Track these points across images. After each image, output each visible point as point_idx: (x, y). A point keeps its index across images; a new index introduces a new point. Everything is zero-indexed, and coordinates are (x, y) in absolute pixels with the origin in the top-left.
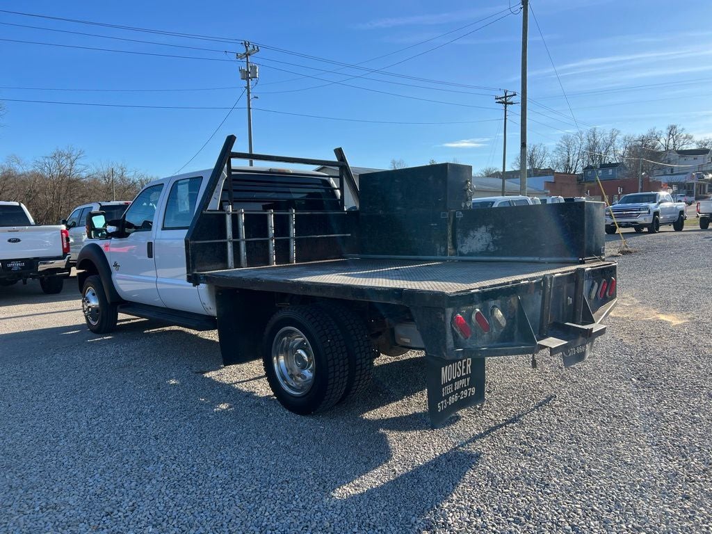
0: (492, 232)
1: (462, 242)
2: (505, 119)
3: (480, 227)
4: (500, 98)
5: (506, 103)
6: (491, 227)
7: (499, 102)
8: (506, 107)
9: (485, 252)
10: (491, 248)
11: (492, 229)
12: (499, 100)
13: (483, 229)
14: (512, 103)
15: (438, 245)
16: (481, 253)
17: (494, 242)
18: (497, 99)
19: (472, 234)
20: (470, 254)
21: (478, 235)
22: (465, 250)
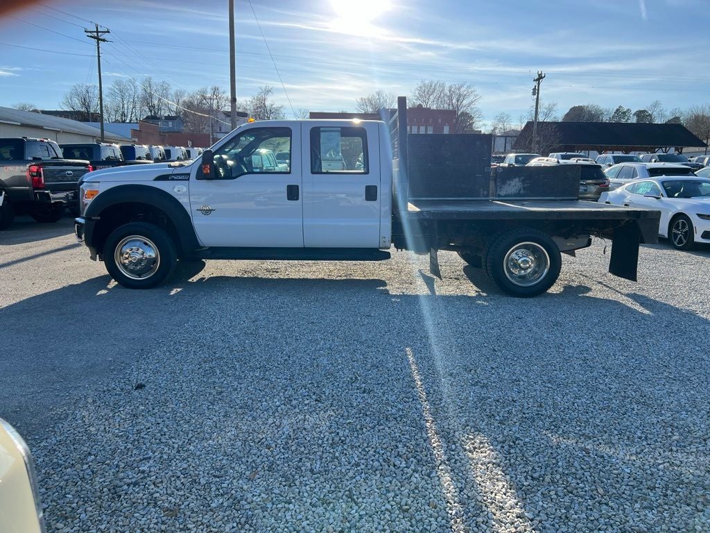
0: (523, 182)
1: (501, 188)
2: (99, 57)
3: (515, 178)
4: (91, 32)
5: (98, 39)
6: (523, 178)
7: (91, 37)
8: (98, 43)
9: (518, 194)
10: (522, 191)
11: (524, 180)
12: (90, 34)
13: (517, 180)
14: (104, 40)
15: (481, 190)
16: (515, 195)
17: (524, 188)
18: (87, 32)
19: (508, 182)
20: (506, 196)
21: (513, 183)
22: (502, 193)
